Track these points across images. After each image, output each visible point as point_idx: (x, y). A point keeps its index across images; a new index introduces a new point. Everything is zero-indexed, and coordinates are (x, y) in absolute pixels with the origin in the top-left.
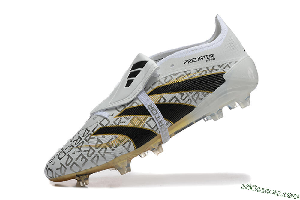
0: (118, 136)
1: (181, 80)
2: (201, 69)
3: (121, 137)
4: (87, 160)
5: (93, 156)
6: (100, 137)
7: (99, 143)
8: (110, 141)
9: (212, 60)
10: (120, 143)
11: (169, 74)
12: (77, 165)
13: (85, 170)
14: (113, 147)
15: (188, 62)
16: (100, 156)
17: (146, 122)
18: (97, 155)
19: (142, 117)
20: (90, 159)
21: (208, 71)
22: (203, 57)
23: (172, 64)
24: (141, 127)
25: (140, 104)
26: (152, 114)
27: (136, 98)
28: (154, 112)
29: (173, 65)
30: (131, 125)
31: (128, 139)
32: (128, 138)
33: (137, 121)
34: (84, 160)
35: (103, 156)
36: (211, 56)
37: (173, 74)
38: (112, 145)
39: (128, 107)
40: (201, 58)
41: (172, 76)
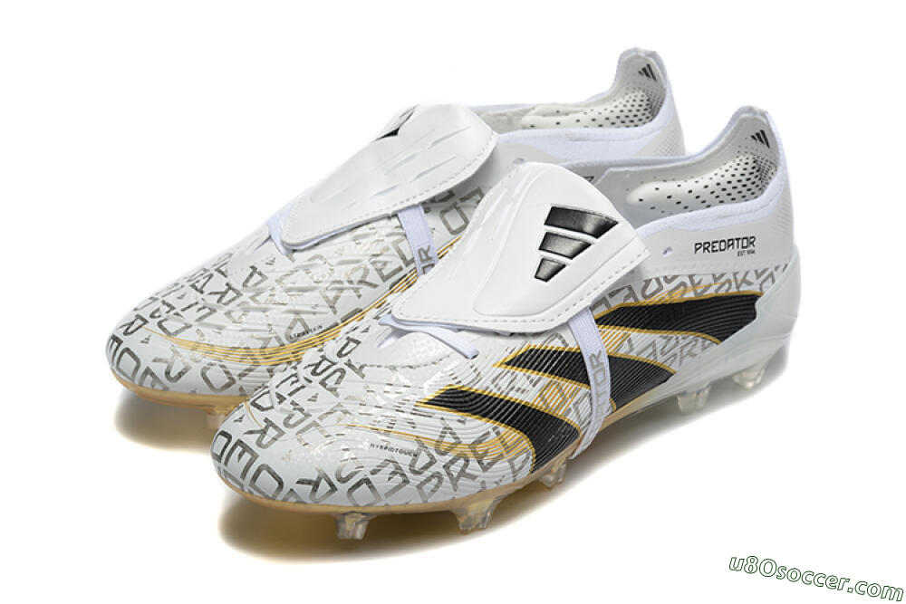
0: (502, 429)
1: (677, 297)
2: (722, 275)
3: (512, 435)
4: (406, 482)
5: (427, 473)
6: (452, 417)
7: (449, 439)
8: (479, 441)
9: (749, 252)
10: (504, 453)
11: (657, 276)
12: (371, 487)
13: (387, 505)
14: (486, 461)
15: (705, 249)
16: (446, 478)
17: (574, 401)
18: (438, 475)
19: (568, 386)
20: (415, 480)
21: (733, 284)
22: (736, 242)
23: (668, 246)
24: (560, 413)
25: (572, 346)
26: (592, 383)
27: (565, 325)
28: (600, 377)
29: (669, 249)
30: (539, 405)
31: (527, 445)
32: (526, 443)
33: (556, 394)
34: (398, 479)
35: (454, 481)
36: (751, 241)
37: (665, 278)
38: (486, 452)
39: (536, 343)
40: (730, 243)
41: (662, 280)
